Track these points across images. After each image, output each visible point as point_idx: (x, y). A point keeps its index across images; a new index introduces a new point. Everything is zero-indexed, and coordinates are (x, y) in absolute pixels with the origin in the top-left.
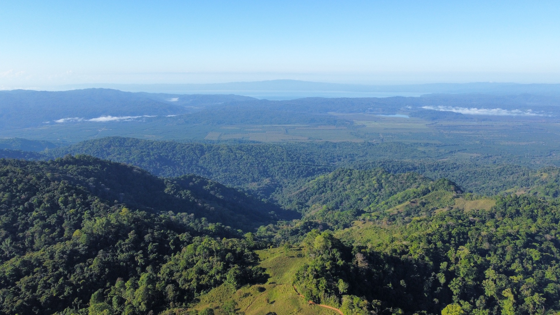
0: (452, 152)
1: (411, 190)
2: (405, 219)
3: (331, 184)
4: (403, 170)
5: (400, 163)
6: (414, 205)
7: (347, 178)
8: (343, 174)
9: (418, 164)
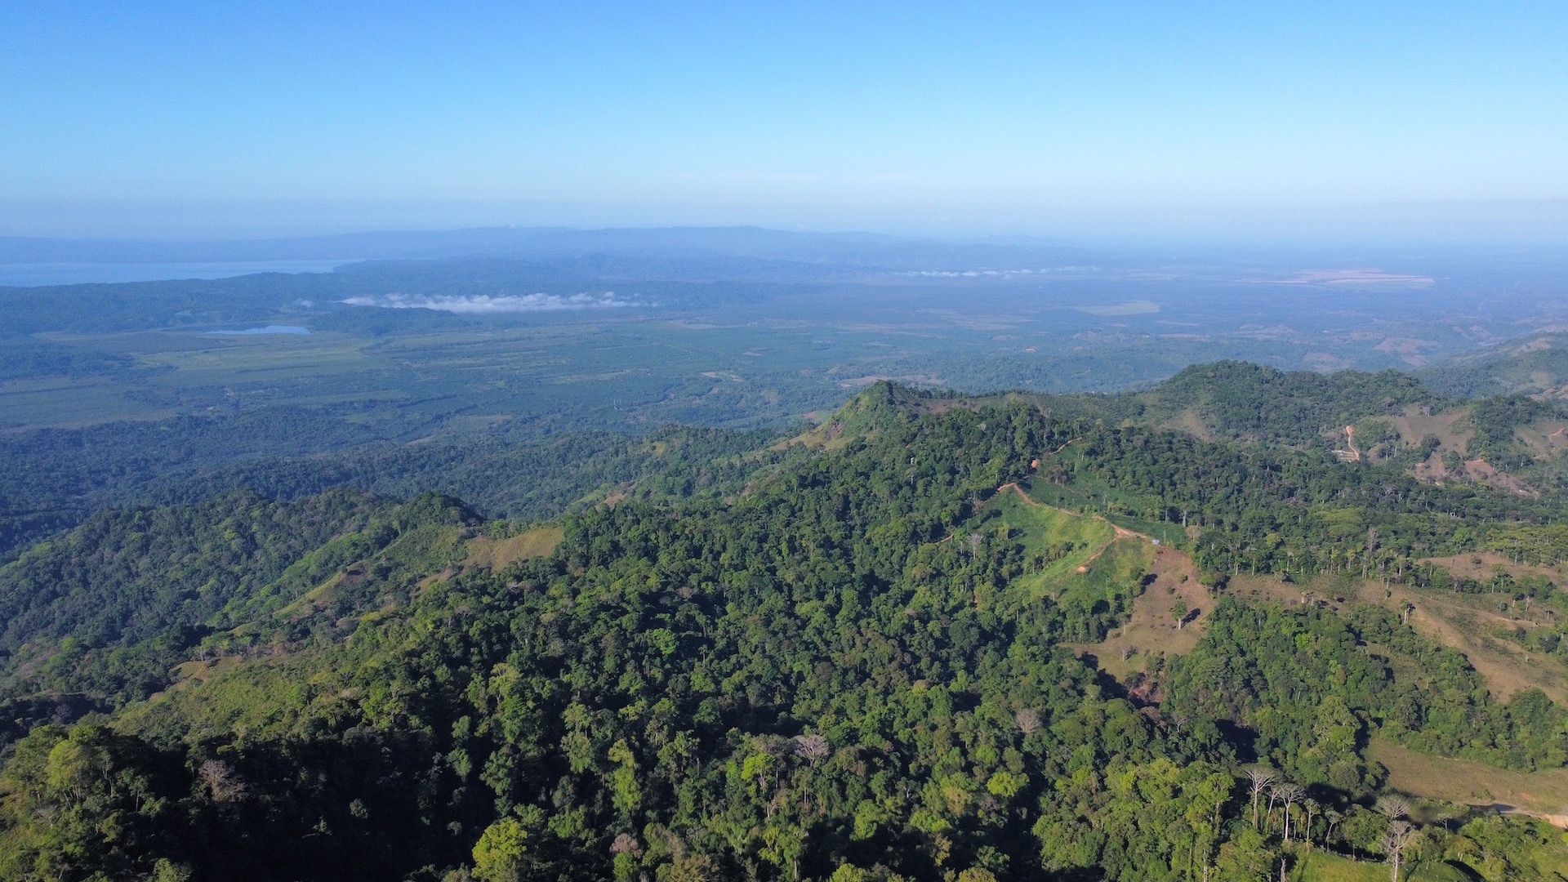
0: (440, 417)
1: (343, 540)
2: (338, 623)
3: (82, 565)
4: (314, 486)
5: (301, 466)
6: (359, 579)
7: (135, 535)
8: (119, 527)
9: (354, 462)
